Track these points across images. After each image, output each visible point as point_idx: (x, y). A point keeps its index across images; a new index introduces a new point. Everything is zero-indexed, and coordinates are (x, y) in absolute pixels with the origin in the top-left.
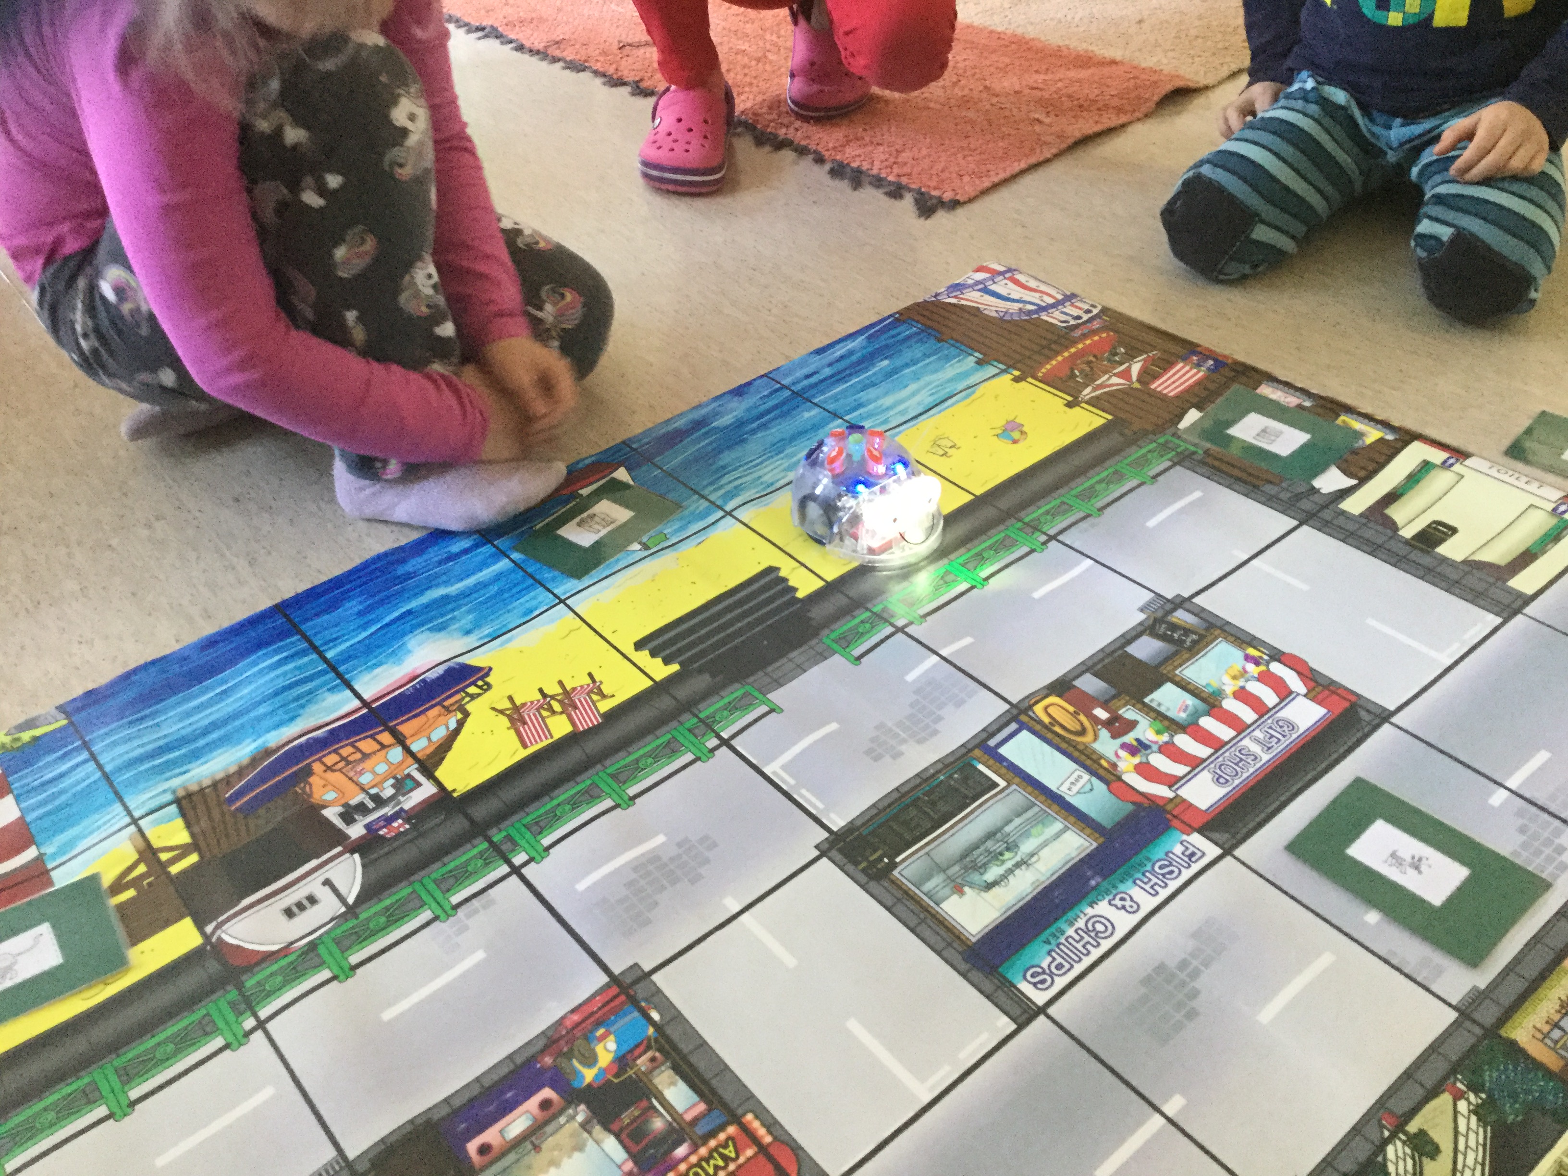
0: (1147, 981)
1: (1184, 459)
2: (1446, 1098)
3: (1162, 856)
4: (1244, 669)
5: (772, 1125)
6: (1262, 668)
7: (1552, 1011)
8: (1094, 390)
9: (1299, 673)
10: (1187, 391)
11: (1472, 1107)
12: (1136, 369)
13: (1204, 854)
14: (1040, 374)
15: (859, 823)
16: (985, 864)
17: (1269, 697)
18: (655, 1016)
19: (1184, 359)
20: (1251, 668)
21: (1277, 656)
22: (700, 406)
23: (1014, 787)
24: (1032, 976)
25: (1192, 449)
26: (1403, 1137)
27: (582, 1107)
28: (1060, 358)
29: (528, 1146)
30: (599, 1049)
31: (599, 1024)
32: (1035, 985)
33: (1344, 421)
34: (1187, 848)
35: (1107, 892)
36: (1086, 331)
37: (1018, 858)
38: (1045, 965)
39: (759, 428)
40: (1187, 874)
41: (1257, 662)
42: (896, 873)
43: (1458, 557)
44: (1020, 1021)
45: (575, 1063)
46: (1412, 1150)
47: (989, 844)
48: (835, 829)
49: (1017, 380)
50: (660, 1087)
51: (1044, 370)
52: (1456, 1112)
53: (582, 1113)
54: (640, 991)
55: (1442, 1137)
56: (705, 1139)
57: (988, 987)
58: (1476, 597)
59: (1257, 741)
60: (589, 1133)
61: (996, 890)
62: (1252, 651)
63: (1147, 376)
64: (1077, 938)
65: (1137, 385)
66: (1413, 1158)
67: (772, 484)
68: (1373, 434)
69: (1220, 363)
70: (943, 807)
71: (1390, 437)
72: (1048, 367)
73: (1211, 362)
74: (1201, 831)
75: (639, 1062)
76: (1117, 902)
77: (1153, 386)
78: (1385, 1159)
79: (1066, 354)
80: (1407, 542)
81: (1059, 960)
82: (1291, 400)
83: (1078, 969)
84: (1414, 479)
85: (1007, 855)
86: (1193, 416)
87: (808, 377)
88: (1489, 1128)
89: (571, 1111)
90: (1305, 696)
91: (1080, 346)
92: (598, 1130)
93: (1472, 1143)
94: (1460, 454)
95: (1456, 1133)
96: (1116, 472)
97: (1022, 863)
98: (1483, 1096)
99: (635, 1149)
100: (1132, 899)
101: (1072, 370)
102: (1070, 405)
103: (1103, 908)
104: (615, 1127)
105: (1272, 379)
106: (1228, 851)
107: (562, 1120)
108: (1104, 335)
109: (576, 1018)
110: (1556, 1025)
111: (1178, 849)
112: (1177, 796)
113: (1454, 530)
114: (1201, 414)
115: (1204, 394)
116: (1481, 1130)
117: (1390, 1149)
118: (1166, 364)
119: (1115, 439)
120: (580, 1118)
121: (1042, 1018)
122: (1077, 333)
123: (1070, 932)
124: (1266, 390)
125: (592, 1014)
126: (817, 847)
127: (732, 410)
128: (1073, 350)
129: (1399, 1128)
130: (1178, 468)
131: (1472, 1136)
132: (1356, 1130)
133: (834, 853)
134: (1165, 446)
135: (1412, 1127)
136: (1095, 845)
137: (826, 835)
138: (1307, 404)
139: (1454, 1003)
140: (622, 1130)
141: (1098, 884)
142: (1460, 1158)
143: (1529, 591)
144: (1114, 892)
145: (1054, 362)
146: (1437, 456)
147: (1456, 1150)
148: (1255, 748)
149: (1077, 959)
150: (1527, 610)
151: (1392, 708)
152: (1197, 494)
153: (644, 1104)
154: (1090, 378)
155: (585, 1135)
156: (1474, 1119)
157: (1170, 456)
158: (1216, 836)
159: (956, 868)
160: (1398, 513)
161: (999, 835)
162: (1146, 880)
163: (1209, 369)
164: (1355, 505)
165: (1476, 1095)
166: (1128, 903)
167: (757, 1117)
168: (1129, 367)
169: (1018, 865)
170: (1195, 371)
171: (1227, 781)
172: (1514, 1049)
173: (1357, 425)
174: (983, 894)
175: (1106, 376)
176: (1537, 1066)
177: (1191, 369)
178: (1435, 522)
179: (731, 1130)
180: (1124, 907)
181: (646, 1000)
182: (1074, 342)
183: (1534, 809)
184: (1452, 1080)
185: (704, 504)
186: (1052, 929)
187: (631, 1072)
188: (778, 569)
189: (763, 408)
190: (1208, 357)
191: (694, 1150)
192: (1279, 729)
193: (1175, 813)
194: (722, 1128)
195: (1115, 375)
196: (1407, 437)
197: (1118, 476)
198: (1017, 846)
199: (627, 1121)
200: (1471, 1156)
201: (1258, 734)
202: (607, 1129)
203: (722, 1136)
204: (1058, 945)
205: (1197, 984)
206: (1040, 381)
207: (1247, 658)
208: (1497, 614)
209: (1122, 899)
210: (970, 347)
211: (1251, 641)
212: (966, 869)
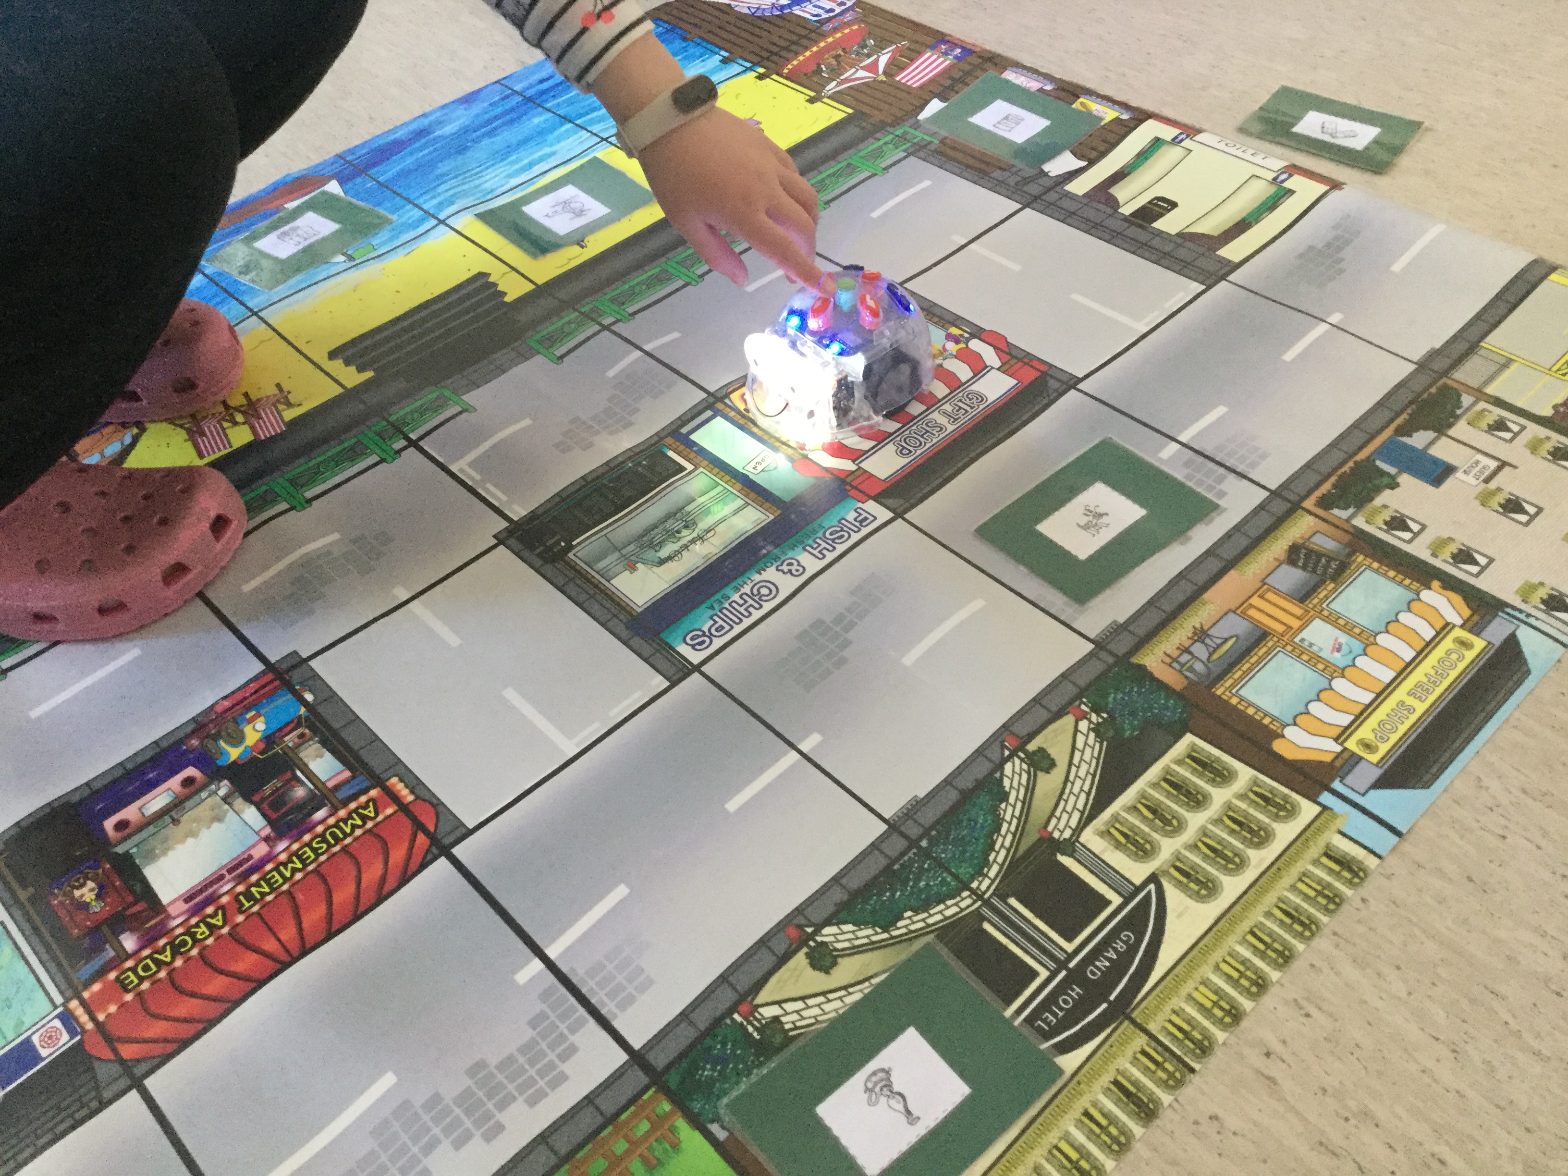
0: (801, 636)
1: (919, 150)
2: (1068, 720)
3: (835, 523)
4: (944, 347)
5: (415, 784)
6: (962, 345)
7: (1184, 638)
8: (839, 84)
9: (996, 348)
10: (931, 81)
11: (1092, 726)
12: (883, 60)
13: (875, 518)
14: (786, 71)
15: (540, 512)
16: (663, 541)
17: (963, 372)
18: (309, 697)
19: (933, 47)
20: (952, 347)
21: (978, 333)
22: (424, 115)
23: (701, 469)
24: (692, 639)
25: (928, 138)
26: (1022, 755)
27: (226, 782)
28: (808, 54)
29: (167, 819)
30: (248, 730)
31: (248, 709)
32: (693, 646)
33: (1082, 103)
34: (860, 514)
35: (777, 558)
36: (836, 24)
37: (695, 535)
38: (706, 629)
39: (484, 135)
40: (855, 537)
41: (957, 341)
42: (571, 555)
43: (1173, 231)
44: (675, 678)
45: (222, 743)
46: (1029, 766)
47: (668, 524)
48: (516, 519)
49: (761, 77)
50: (305, 760)
51: (790, 67)
52: (1076, 730)
53: (224, 787)
54: (296, 676)
55: (1059, 753)
56: (345, 803)
57: (647, 650)
58: (1184, 268)
59: (945, 413)
60: (229, 804)
61: (670, 565)
62: (954, 331)
63: (895, 67)
64: (741, 602)
65: (882, 78)
66: (1029, 773)
67: (492, 191)
68: (1109, 114)
69: (967, 51)
70: (627, 492)
71: (1125, 117)
72: (795, 62)
73: (959, 50)
74: (876, 499)
75: (286, 739)
76: (785, 568)
77: (898, 78)
78: (1002, 775)
79: (815, 49)
80: (1125, 219)
81: (721, 622)
82: (1033, 85)
83: (738, 629)
84: (1144, 156)
85: (685, 532)
86: (935, 106)
87: (541, 81)
88: (1105, 743)
89: (213, 787)
90: (998, 369)
91: (830, 40)
92: (239, 802)
93: (1087, 756)
94: (1191, 131)
95: (1074, 748)
96: (849, 165)
97: (700, 538)
98: (1105, 715)
99: (274, 816)
100: (799, 565)
101: (819, 65)
102: (812, 101)
103: (770, 574)
104: (257, 798)
105: (1017, 65)
106: (899, 514)
107: (204, 795)
108: (855, 27)
109: (227, 704)
110: (1187, 650)
111: (851, 517)
112: (860, 468)
113: (1174, 205)
114: (943, 105)
115: (948, 82)
116: (1097, 745)
117: (1008, 767)
118: (913, 54)
119: (853, 131)
120: (222, 792)
121: (696, 676)
122: (827, 27)
123: (736, 597)
124: (1010, 75)
125: (245, 698)
126: (495, 536)
127: (458, 118)
128: (822, 44)
129: (1022, 747)
130: (912, 159)
131: (1088, 751)
132: (980, 752)
133: (512, 542)
134: (903, 138)
135: (1031, 747)
136: (772, 517)
137: (505, 524)
138: (1049, 87)
139: (1092, 636)
140: (263, 799)
141: (769, 552)
142: (1074, 769)
143: (1237, 259)
144: (783, 558)
145: (801, 58)
146: (1168, 133)
147: (1070, 764)
148: (942, 420)
149: (737, 621)
150: (1231, 278)
151: (1081, 376)
152: (926, 183)
153: (288, 775)
154: (836, 72)
155: (226, 807)
156: (1092, 735)
157: (904, 147)
158: (890, 502)
159: (632, 547)
160: (1121, 192)
161: (679, 515)
162: (815, 546)
163: (956, 57)
164: (1079, 187)
165: (1098, 715)
166: (793, 568)
167: (401, 780)
168: (877, 60)
169: (693, 541)
170: (942, 59)
171: (910, 452)
172: (1143, 674)
173: (1095, 107)
174: (655, 569)
175: (853, 70)
176: (1161, 685)
177: (938, 57)
178: (1158, 199)
179: (373, 793)
180: (790, 571)
181: (301, 683)
182: (824, 36)
183: (1201, 459)
184: (1077, 703)
185: (417, 213)
186: (718, 596)
187: (278, 749)
188: (487, 275)
189: (493, 114)
190: (956, 46)
191: (333, 812)
192: (968, 402)
193: (854, 484)
194: (365, 791)
195: (863, 68)
196: (1141, 116)
197: (851, 169)
198: (695, 523)
199: (268, 792)
200: (1084, 767)
201: (948, 407)
202: (248, 799)
203: (363, 799)
204: (721, 611)
205: (850, 635)
206: (787, 78)
207: (949, 337)
208: (1202, 283)
209: (791, 564)
210: (717, 46)
211: (956, 320)
212: (642, 547)
